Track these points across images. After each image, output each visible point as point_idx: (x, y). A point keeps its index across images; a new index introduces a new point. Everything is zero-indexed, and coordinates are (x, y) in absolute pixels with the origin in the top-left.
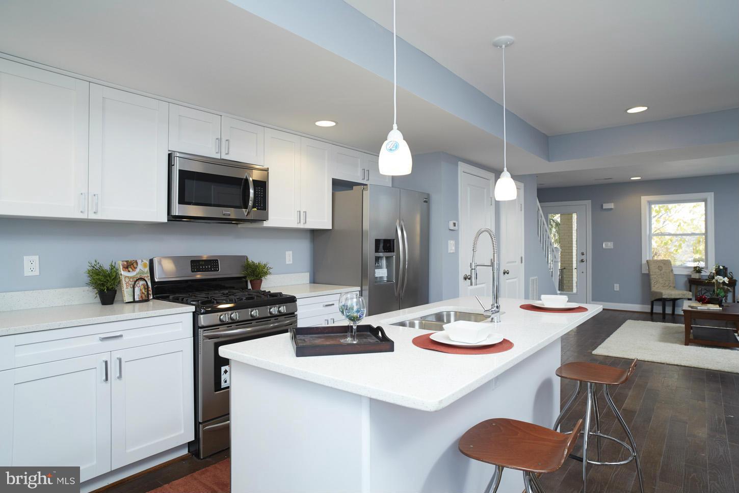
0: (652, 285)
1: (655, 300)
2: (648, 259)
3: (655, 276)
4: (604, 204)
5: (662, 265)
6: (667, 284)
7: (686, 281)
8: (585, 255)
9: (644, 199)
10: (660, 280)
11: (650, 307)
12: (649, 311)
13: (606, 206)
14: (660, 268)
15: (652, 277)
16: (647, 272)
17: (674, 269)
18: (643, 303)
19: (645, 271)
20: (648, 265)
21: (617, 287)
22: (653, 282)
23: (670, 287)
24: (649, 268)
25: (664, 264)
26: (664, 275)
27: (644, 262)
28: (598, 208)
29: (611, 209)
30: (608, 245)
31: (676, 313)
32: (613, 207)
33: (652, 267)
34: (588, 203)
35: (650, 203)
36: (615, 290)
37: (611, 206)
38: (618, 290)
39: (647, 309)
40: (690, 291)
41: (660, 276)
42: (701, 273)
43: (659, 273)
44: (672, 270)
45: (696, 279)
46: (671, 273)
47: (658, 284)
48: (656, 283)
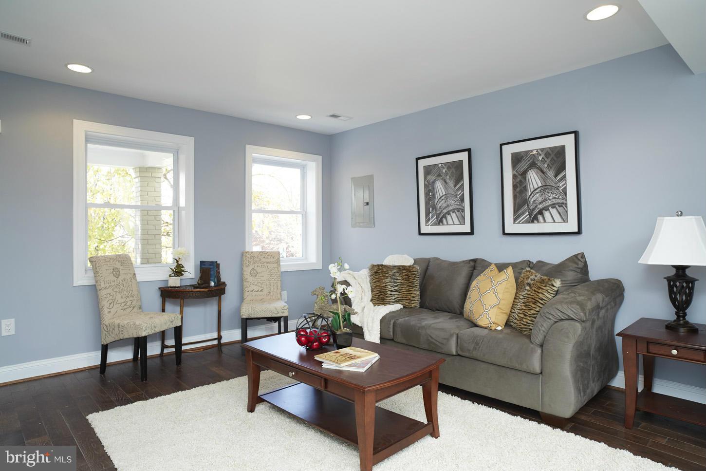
0: (106, 311)
1: (116, 341)
3: (110, 290)
5: (118, 265)
6: (129, 303)
9: (81, 127)
10: (118, 297)
11: (98, 354)
12: (98, 362)
14: (116, 273)
15: (102, 291)
19: (80, 281)
21: (9, 327)
22: (107, 304)
23: (134, 307)
24: (95, 273)
25: (122, 263)
26: (122, 285)
36: (5, 334)
38: (13, 332)
39: (91, 359)
41: (116, 290)
42: (182, 275)
43: (116, 283)
44: (135, 274)
45: (176, 287)
46: (133, 281)
47: (115, 306)
48: (112, 304)
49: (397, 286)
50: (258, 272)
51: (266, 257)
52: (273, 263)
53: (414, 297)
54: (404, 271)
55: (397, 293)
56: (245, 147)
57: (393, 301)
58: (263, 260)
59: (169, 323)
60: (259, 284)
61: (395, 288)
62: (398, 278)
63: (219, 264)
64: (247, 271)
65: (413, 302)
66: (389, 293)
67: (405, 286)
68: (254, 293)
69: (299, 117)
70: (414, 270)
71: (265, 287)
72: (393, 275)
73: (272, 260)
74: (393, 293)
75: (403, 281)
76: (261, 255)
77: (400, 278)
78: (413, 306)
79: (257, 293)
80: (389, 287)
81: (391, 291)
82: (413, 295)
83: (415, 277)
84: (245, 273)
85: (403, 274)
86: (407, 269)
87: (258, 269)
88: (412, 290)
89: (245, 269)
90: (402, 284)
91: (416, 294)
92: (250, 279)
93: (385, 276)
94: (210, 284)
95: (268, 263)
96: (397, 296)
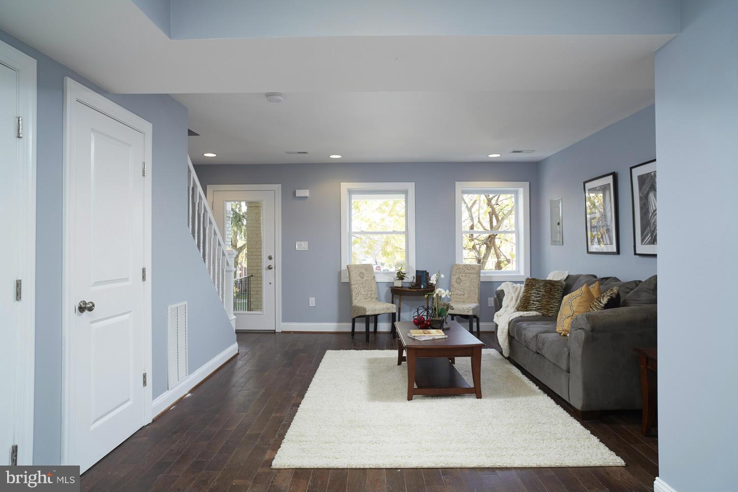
0: (354, 298)
1: (357, 317)
2: (348, 264)
3: (356, 286)
4: (297, 191)
5: (363, 271)
6: (369, 295)
7: (388, 290)
8: (273, 259)
9: (345, 186)
10: (362, 290)
11: (350, 324)
12: (350, 330)
13: (300, 193)
14: (362, 275)
15: (353, 287)
16: (347, 280)
17: (376, 276)
18: (340, 320)
19: (345, 279)
20: (349, 272)
21: (312, 302)
22: (354, 294)
23: (372, 298)
24: (349, 275)
25: (366, 270)
26: (365, 283)
27: (344, 267)
28: (289, 196)
29: (306, 197)
30: (302, 246)
31: (378, 330)
32: (308, 196)
33: (353, 274)
34: (277, 187)
35: (351, 192)
36: (311, 305)
37: (305, 193)
38: (314, 305)
39: (347, 327)
40: (393, 303)
41: (361, 286)
42: (404, 279)
43: (361, 282)
44: (374, 277)
45: (398, 287)
46: (373, 281)
47: (360, 296)
48: (357, 295)
49: (539, 297)
50: (462, 280)
51: (469, 269)
52: (474, 274)
53: (552, 308)
54: (548, 285)
55: (538, 303)
56: (455, 184)
57: (535, 309)
58: (467, 271)
59: (386, 310)
60: (463, 290)
61: (538, 299)
62: (542, 290)
63: (428, 273)
64: (454, 278)
65: (550, 311)
66: (532, 302)
67: (546, 297)
68: (458, 296)
69: (490, 156)
70: (558, 284)
71: (466, 292)
72: (539, 288)
73: (474, 271)
74: (535, 303)
75: (544, 293)
76: (466, 268)
77: (543, 291)
78: (550, 315)
79: (460, 297)
80: (533, 297)
81: (534, 301)
82: (551, 306)
83: (558, 290)
84: (452, 280)
85: (547, 288)
86: (552, 284)
87: (463, 279)
88: (552, 301)
89: (453, 277)
90: (544, 295)
91: (555, 305)
92: (456, 285)
93: (531, 288)
94: (421, 286)
95: (470, 273)
96: (537, 305)
